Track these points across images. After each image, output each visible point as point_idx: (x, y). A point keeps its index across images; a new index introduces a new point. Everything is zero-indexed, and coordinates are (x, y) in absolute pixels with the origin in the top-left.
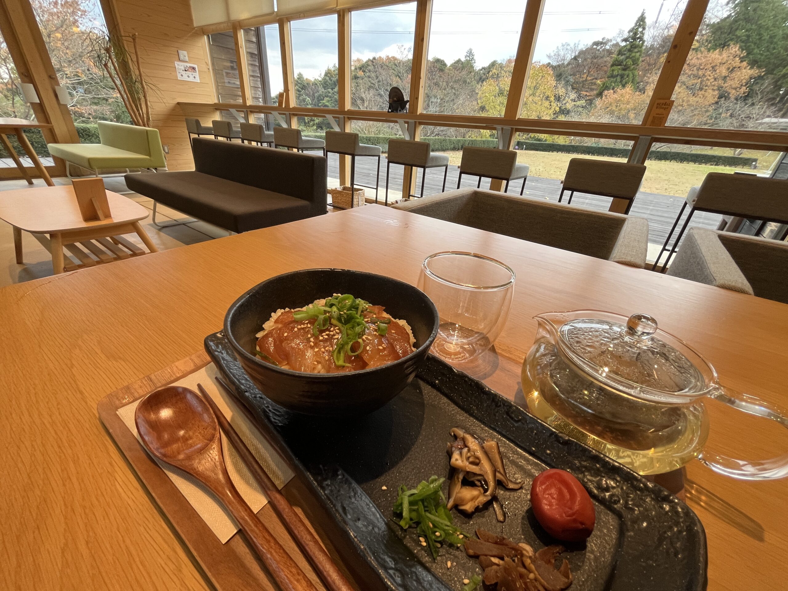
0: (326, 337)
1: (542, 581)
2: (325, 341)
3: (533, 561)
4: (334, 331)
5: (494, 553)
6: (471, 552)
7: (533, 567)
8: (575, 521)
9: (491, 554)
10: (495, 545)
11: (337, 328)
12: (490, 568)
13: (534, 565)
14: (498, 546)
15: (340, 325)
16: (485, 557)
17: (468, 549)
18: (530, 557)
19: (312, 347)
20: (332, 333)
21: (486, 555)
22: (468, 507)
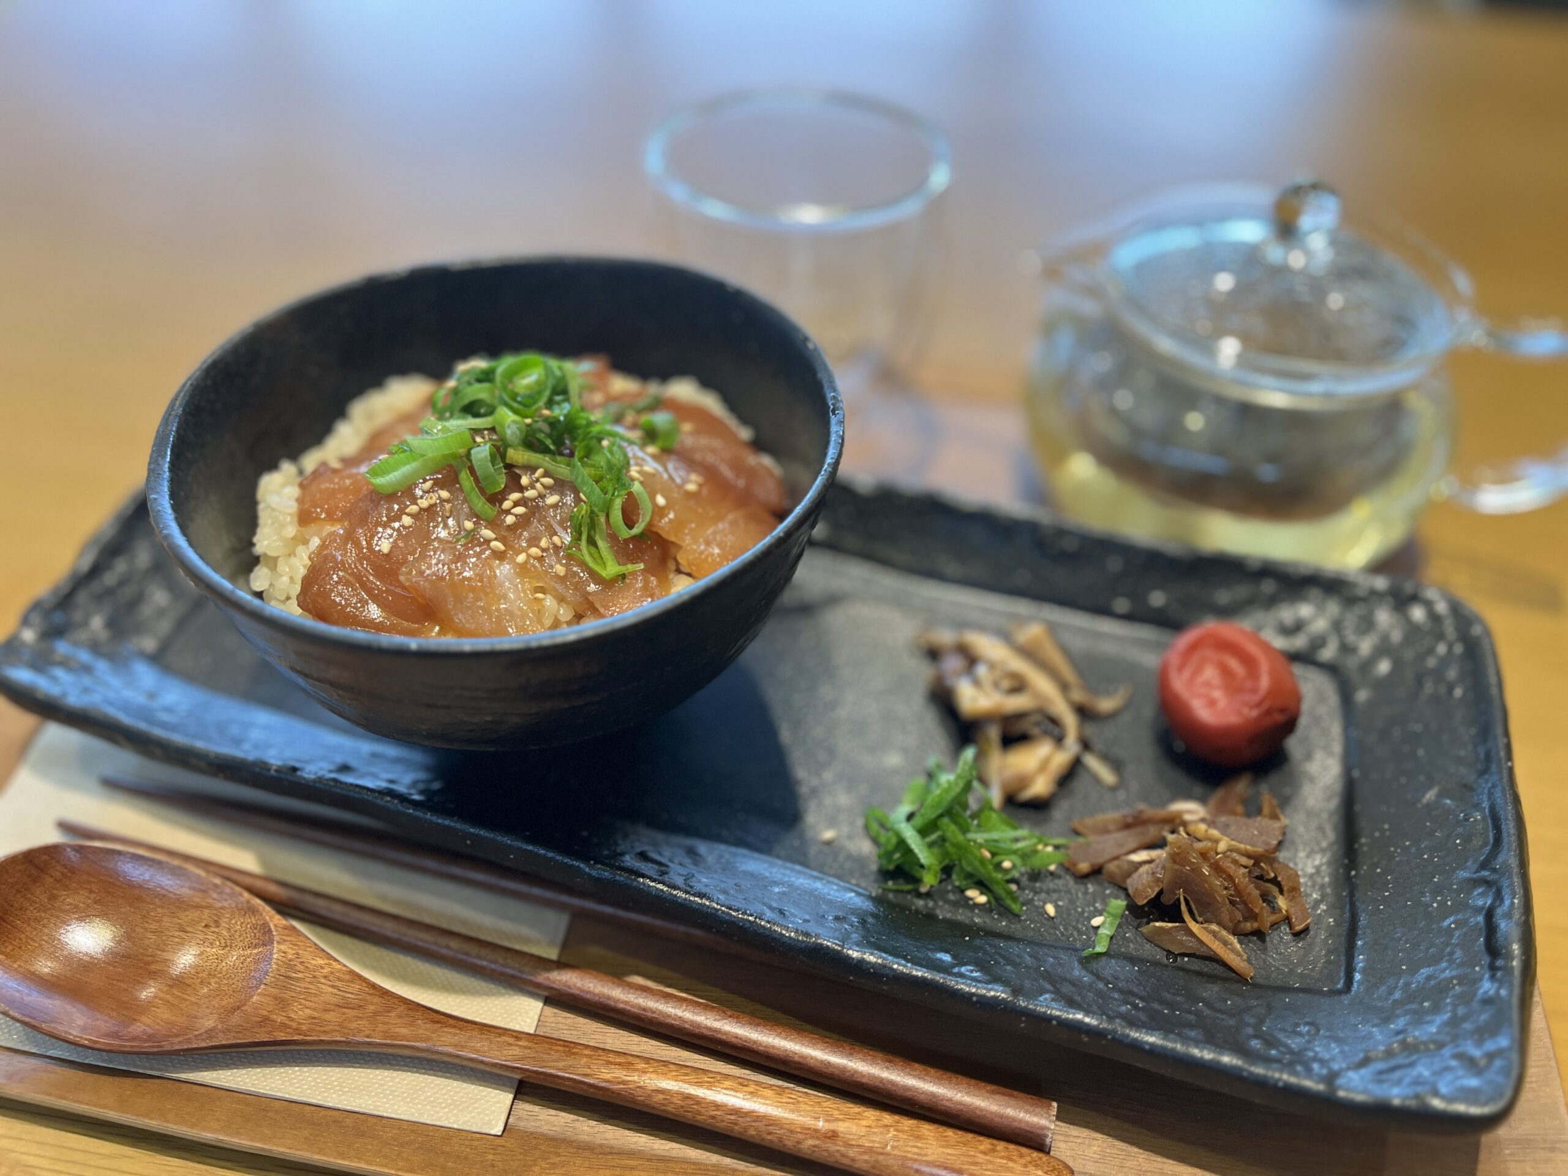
0: (520, 510)
1: (1242, 846)
2: (523, 522)
3: (1211, 824)
4: (534, 483)
5: (1132, 845)
6: (1084, 867)
7: (1215, 833)
8: (1268, 712)
9: (1124, 850)
10: (1125, 833)
11: (540, 471)
12: (1135, 876)
13: (1216, 828)
14: (1133, 831)
15: (545, 460)
16: (1116, 862)
17: (1075, 864)
18: (1203, 820)
19: (500, 556)
20: (530, 493)
21: (1117, 858)
22: (1040, 787)
